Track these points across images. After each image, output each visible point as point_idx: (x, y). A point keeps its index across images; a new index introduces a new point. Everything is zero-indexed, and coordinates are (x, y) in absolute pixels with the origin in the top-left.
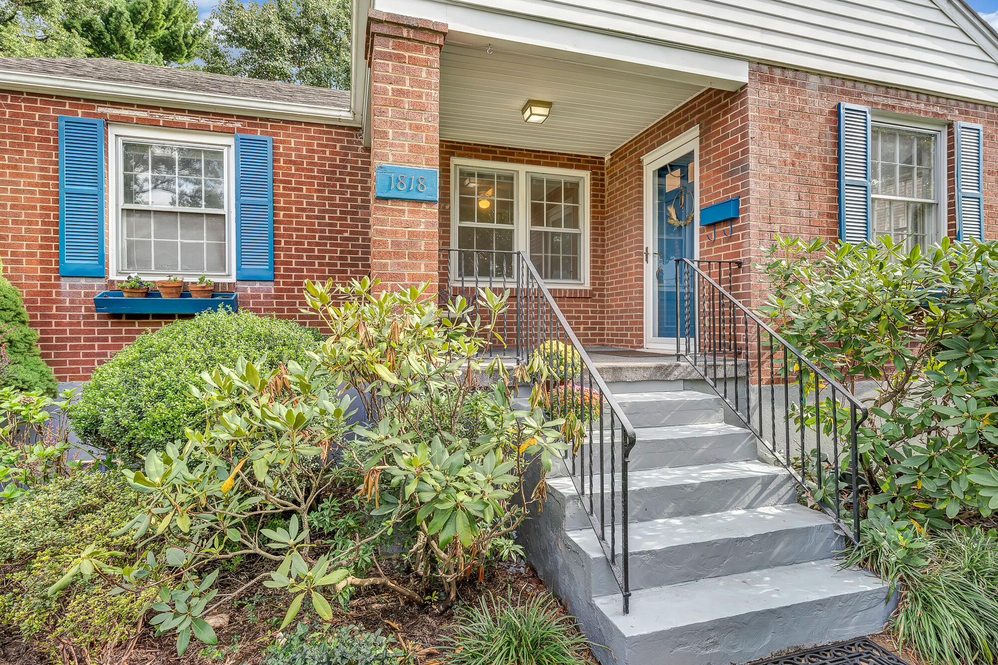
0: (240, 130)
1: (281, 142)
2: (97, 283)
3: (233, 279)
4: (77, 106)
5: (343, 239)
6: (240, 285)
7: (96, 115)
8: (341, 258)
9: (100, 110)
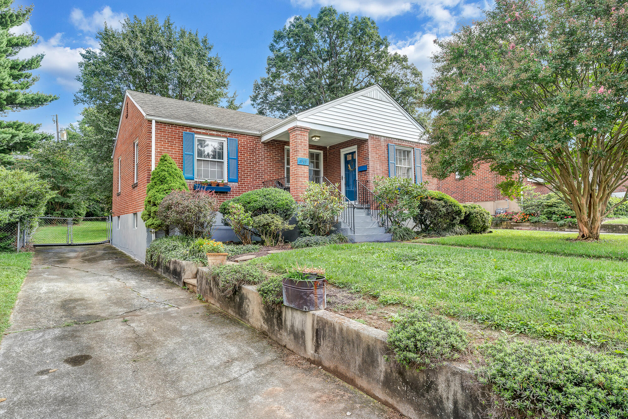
0: (229, 137)
1: (240, 140)
2: (192, 181)
3: (226, 182)
4: (187, 129)
5: (256, 170)
6: (229, 183)
7: (192, 131)
8: (255, 176)
9: (193, 130)
